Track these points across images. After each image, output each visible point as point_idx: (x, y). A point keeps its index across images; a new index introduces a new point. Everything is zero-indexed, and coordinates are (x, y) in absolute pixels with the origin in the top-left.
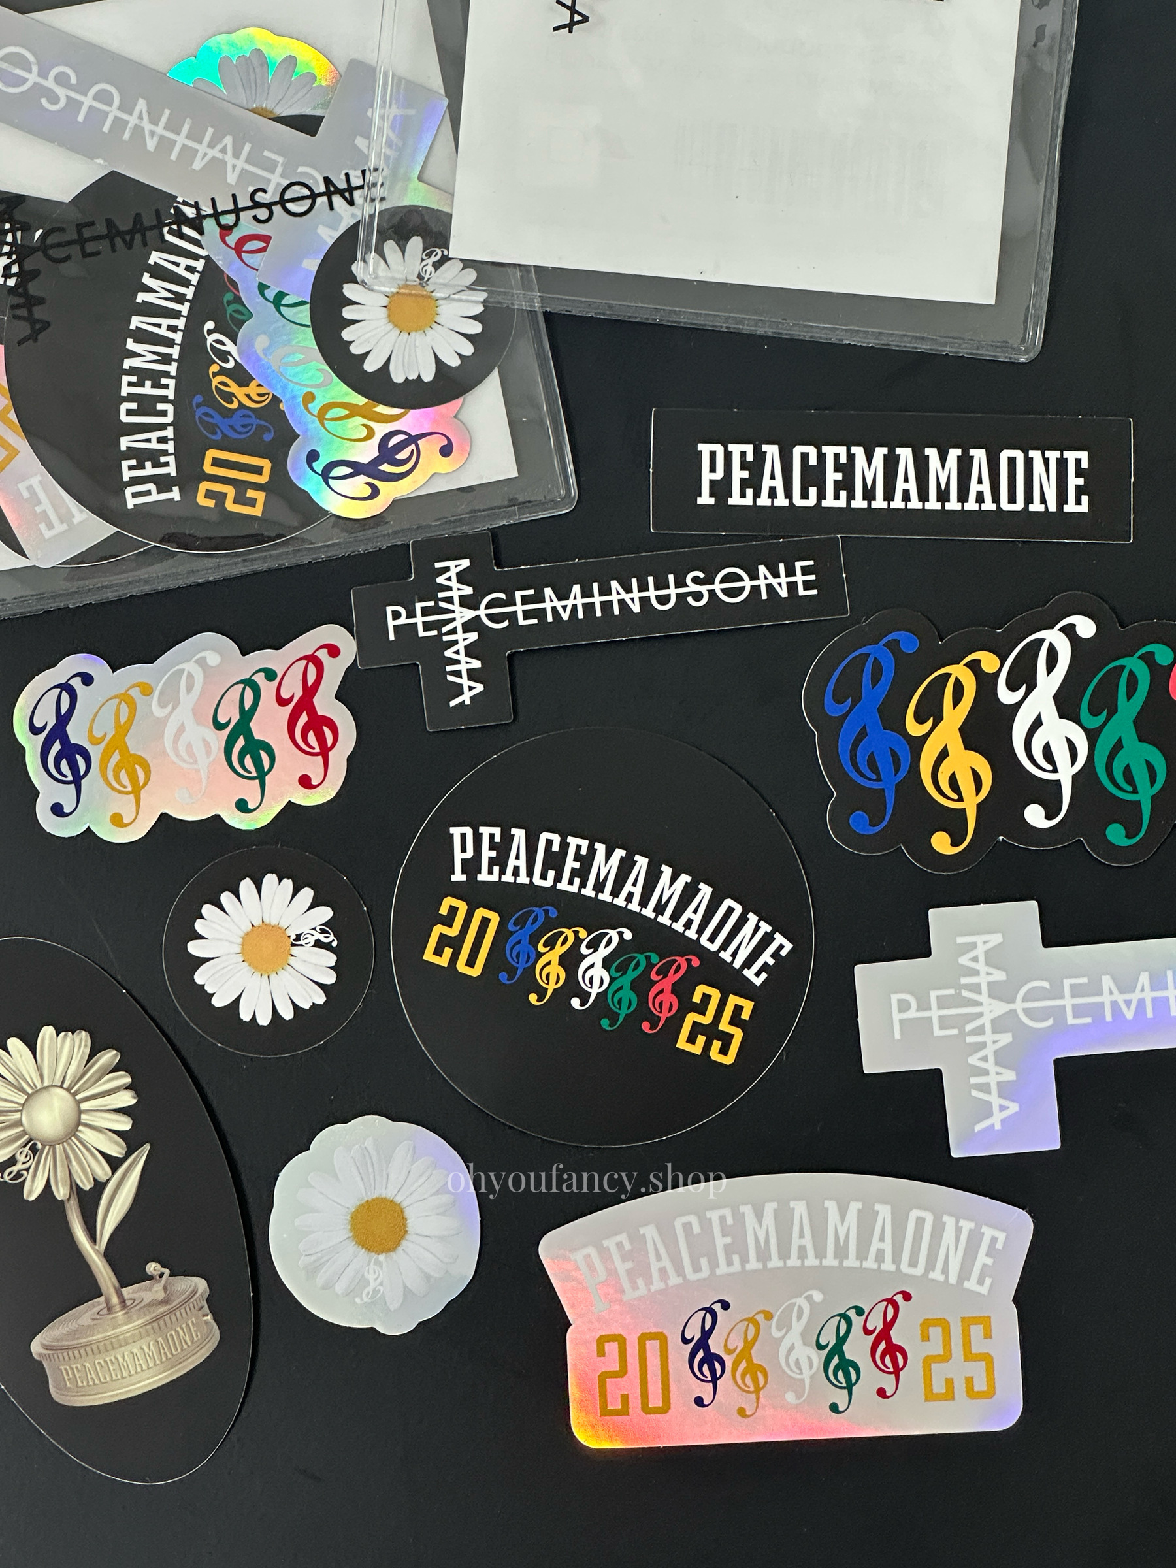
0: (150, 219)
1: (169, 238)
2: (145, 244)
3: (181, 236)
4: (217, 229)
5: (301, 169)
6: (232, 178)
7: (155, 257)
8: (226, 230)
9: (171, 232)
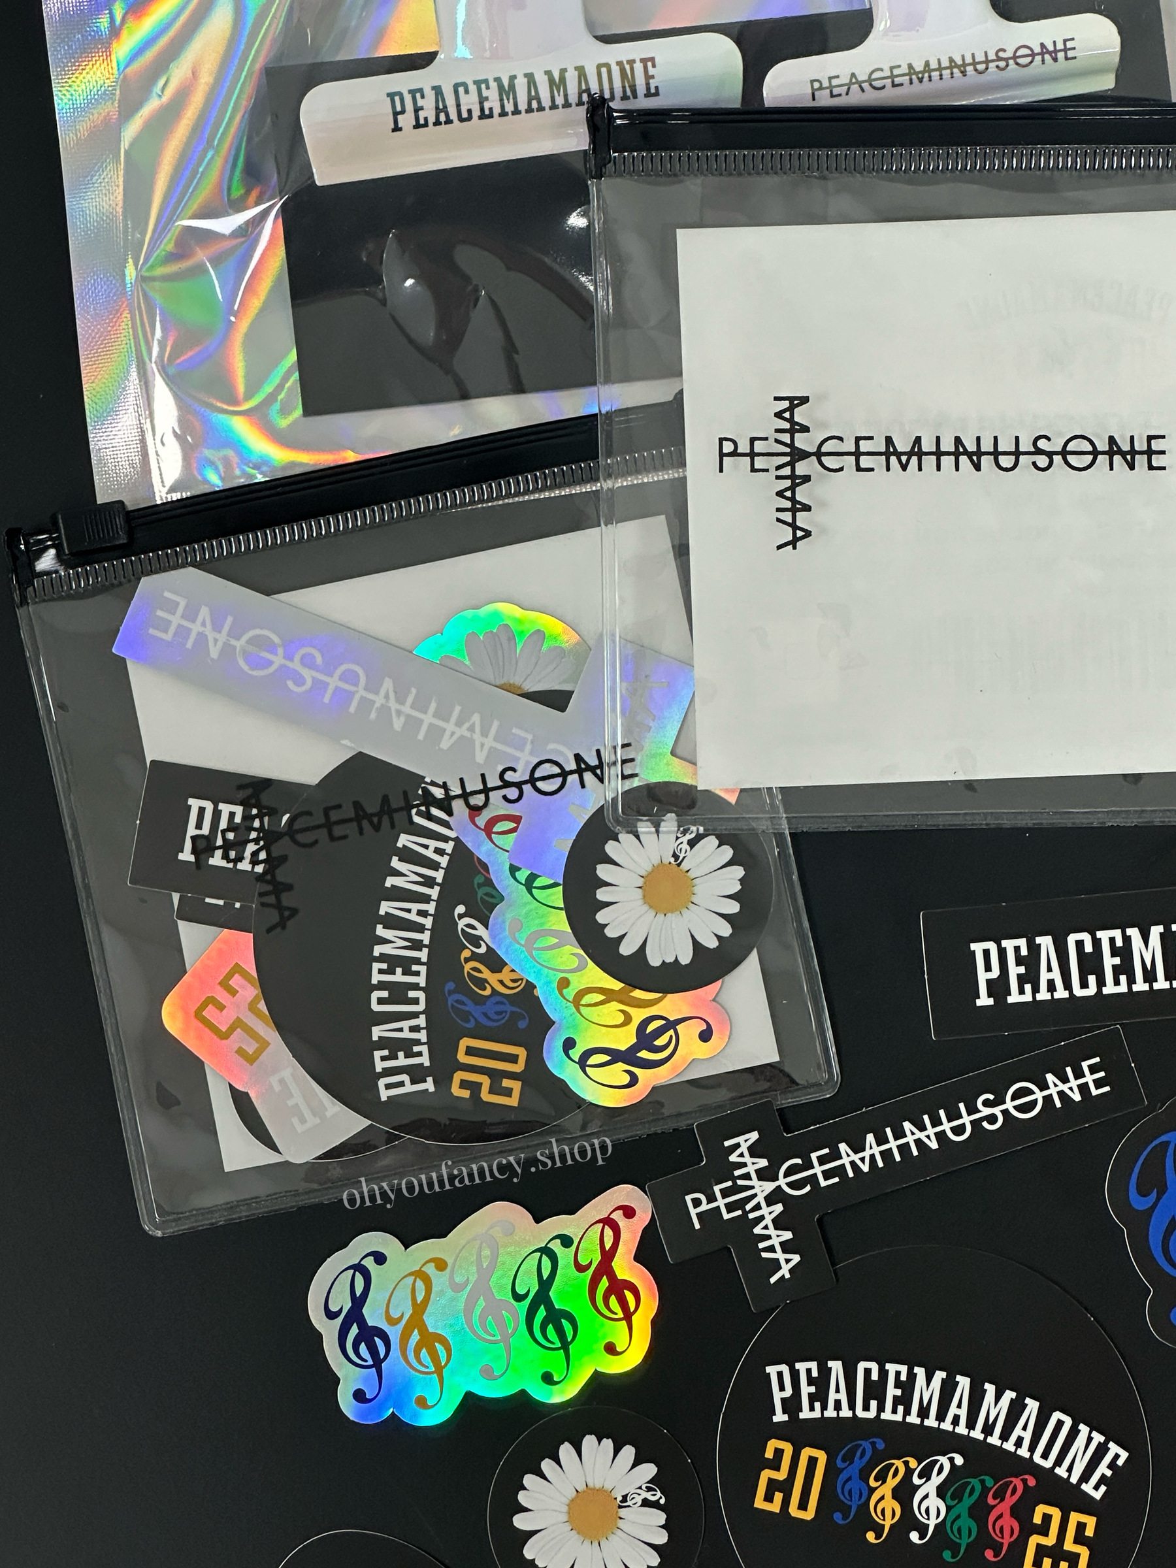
0: (396, 802)
1: (417, 820)
2: (393, 826)
3: (430, 818)
4: (467, 810)
5: (551, 746)
6: (480, 757)
7: (404, 840)
8: (475, 810)
9: (419, 814)
